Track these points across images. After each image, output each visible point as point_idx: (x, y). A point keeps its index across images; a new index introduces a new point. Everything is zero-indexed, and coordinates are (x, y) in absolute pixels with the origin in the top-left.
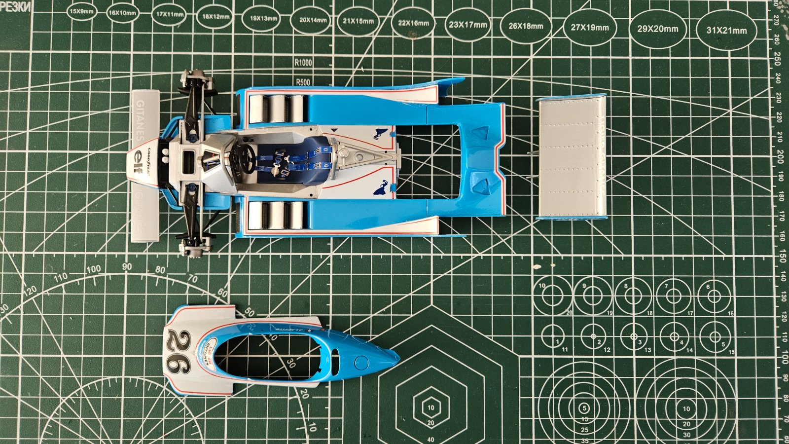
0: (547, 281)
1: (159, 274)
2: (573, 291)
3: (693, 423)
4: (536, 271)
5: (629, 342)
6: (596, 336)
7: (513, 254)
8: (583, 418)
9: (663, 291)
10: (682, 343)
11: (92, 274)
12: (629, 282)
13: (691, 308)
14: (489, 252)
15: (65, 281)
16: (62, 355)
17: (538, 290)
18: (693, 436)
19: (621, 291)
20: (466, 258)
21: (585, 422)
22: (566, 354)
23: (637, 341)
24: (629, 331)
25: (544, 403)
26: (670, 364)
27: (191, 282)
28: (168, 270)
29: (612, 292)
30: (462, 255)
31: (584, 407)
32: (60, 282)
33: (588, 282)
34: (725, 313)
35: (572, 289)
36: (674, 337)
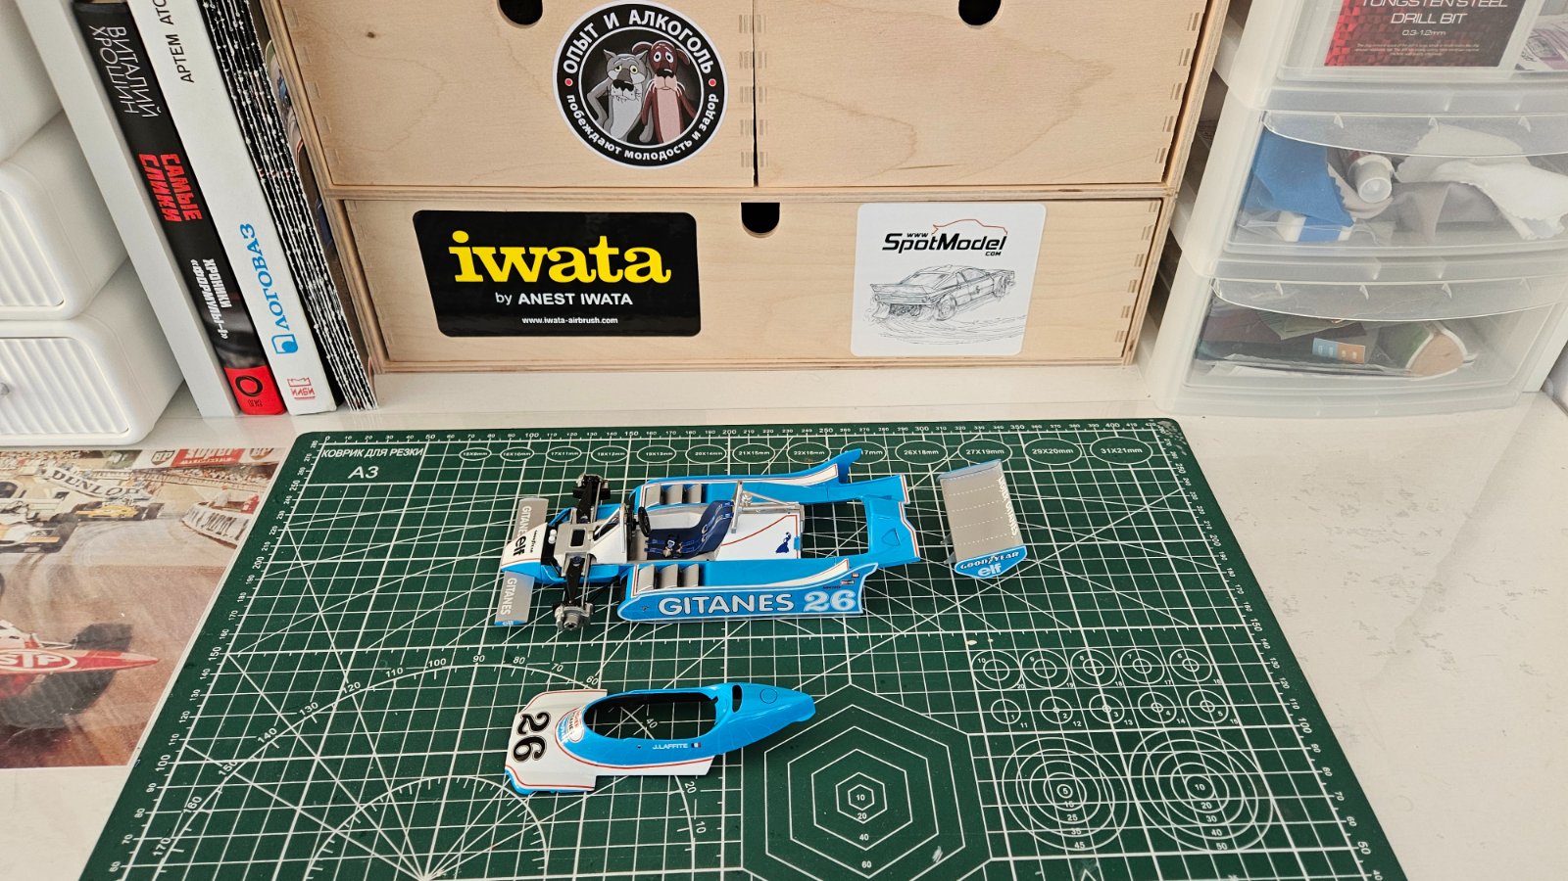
0: (988, 656)
1: (518, 664)
2: (1020, 665)
3: (1215, 805)
4: (970, 647)
5: (1103, 715)
6: (1059, 710)
7: (941, 632)
8: (1066, 803)
9: (1127, 661)
10: (1168, 713)
11: (434, 667)
12: (1085, 654)
13: (1167, 677)
14: (913, 630)
15: (397, 675)
16: (375, 755)
17: (977, 665)
18: (1221, 819)
19: (1078, 662)
20: (885, 637)
21: (1069, 807)
22: (1025, 729)
23: (1112, 713)
24: (1098, 702)
25: (1010, 787)
26: (1162, 737)
27: (555, 671)
28: (527, 660)
29: (1067, 664)
30: (881, 634)
31: (1064, 789)
32: (392, 677)
33: (1036, 655)
34: (1210, 681)
35: (1018, 662)
36: (1157, 707)
